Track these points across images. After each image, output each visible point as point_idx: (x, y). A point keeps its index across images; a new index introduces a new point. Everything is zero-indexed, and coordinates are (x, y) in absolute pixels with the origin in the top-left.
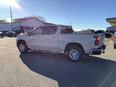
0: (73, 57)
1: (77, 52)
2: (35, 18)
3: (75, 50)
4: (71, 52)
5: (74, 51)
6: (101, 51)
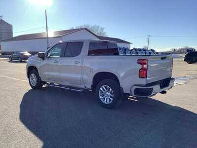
0: (104, 99)
1: (111, 90)
2: (86, 29)
3: (108, 87)
4: (101, 89)
5: (106, 88)
6: (152, 89)
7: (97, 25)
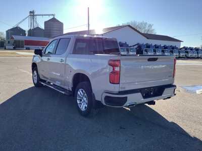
0: (81, 104)
1: (85, 94)
2: (129, 26)
3: (84, 91)
4: (79, 93)
6: (127, 97)
7: (145, 22)
